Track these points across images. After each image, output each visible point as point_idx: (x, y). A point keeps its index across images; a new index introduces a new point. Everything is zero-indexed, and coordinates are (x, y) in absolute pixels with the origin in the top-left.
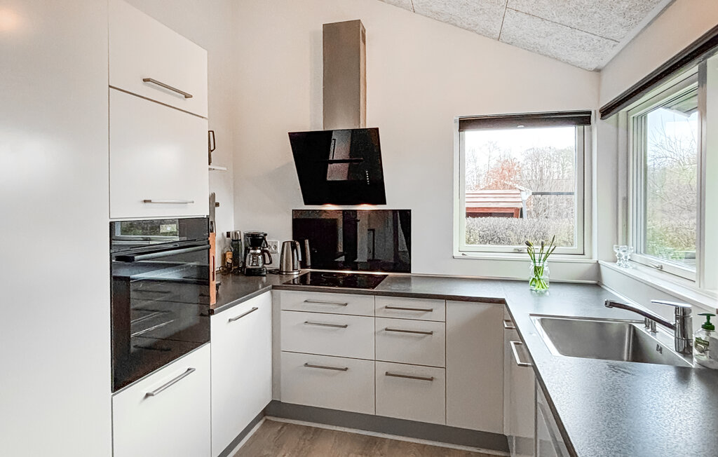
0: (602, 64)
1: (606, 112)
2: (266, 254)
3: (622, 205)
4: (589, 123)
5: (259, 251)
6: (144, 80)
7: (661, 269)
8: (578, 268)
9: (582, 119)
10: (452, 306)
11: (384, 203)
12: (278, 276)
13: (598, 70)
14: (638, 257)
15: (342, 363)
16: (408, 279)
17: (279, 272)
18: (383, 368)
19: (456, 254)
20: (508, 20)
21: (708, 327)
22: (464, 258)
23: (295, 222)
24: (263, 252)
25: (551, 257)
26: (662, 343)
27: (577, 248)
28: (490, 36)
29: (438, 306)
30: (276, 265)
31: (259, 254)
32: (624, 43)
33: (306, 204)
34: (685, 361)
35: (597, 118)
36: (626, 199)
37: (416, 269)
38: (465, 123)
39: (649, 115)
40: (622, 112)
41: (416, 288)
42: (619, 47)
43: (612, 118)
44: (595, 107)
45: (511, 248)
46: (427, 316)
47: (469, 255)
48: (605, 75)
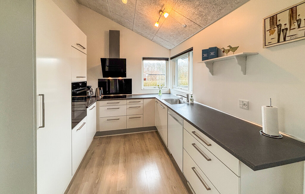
0: (171, 49)
1: (171, 58)
2: (91, 92)
3: (174, 77)
4: (168, 60)
5: (89, 91)
6: (77, 44)
7: (181, 89)
8: (166, 90)
9: (167, 59)
10: (145, 100)
11: (126, 77)
12: (95, 98)
13: (170, 50)
14: (177, 87)
15: (118, 118)
16: (131, 96)
17: (95, 97)
18: (128, 117)
19: (142, 89)
20: (155, 37)
21: (192, 97)
22: (144, 90)
23: (99, 82)
24: (90, 91)
25: (162, 88)
26: (184, 101)
27: (165, 86)
28: (150, 39)
29: (142, 100)
30: (94, 95)
31: (89, 92)
32: (176, 46)
33: (103, 77)
34: (188, 103)
35: (169, 59)
36: (175, 76)
37: (133, 93)
38: (144, 59)
39: (178, 60)
40: (174, 59)
41: (133, 97)
42: (175, 46)
43: (172, 60)
44: (169, 57)
45: (153, 87)
46: (139, 103)
47: (145, 89)
48: (171, 51)
